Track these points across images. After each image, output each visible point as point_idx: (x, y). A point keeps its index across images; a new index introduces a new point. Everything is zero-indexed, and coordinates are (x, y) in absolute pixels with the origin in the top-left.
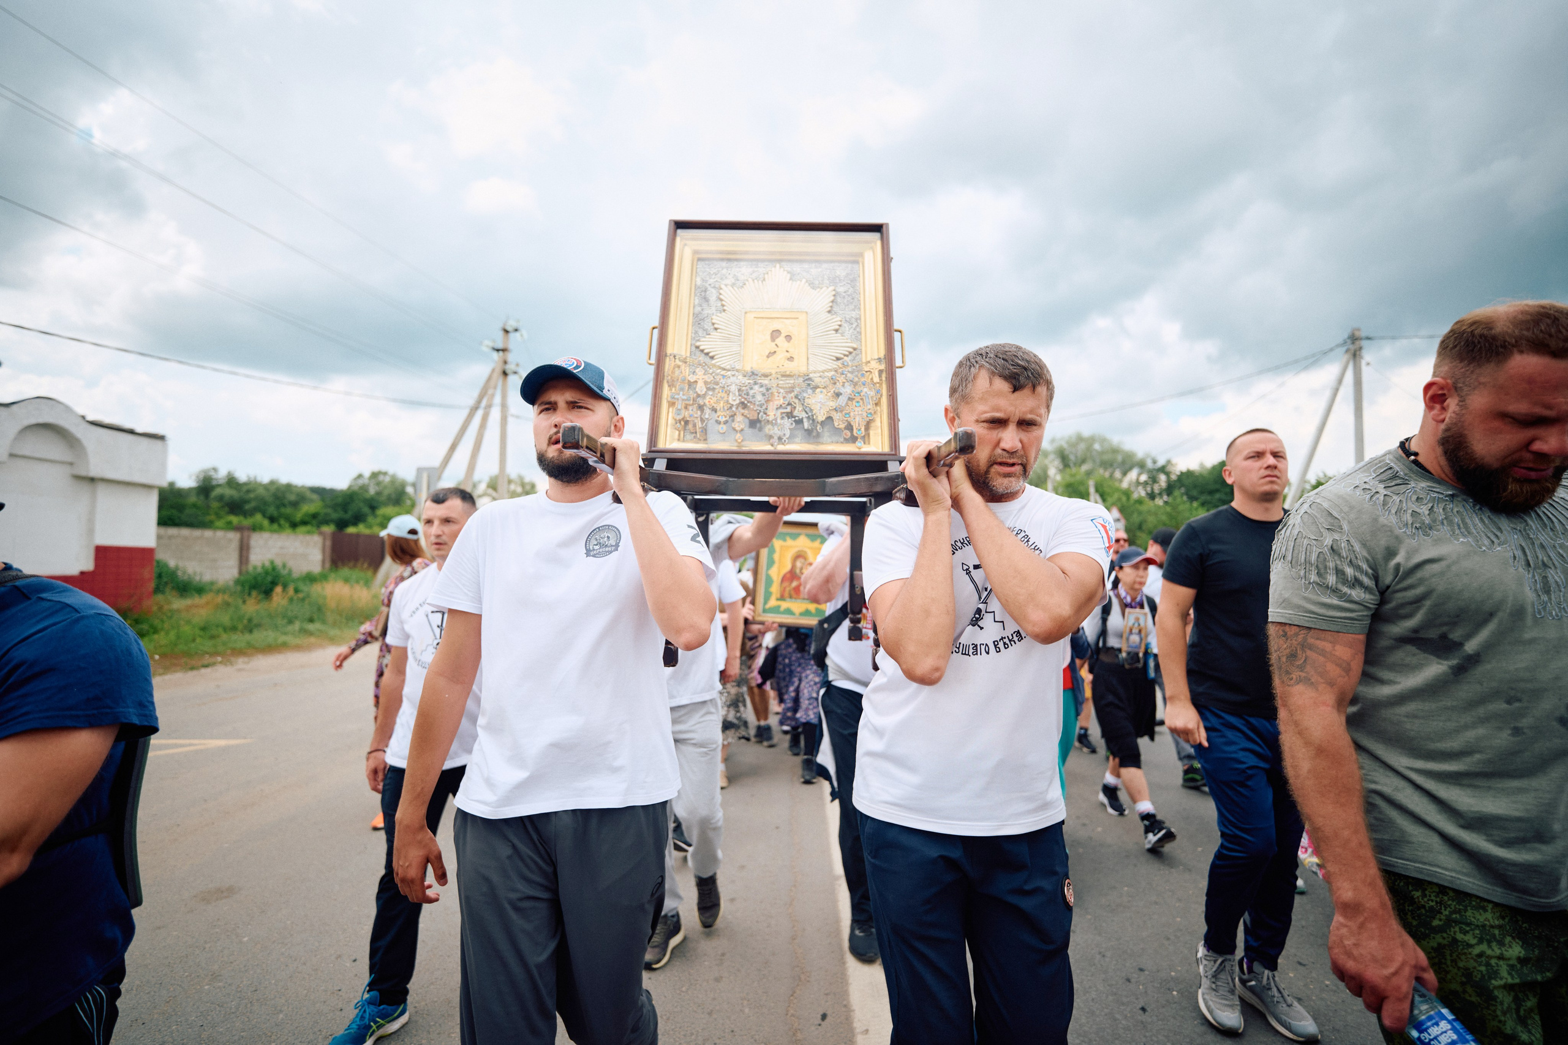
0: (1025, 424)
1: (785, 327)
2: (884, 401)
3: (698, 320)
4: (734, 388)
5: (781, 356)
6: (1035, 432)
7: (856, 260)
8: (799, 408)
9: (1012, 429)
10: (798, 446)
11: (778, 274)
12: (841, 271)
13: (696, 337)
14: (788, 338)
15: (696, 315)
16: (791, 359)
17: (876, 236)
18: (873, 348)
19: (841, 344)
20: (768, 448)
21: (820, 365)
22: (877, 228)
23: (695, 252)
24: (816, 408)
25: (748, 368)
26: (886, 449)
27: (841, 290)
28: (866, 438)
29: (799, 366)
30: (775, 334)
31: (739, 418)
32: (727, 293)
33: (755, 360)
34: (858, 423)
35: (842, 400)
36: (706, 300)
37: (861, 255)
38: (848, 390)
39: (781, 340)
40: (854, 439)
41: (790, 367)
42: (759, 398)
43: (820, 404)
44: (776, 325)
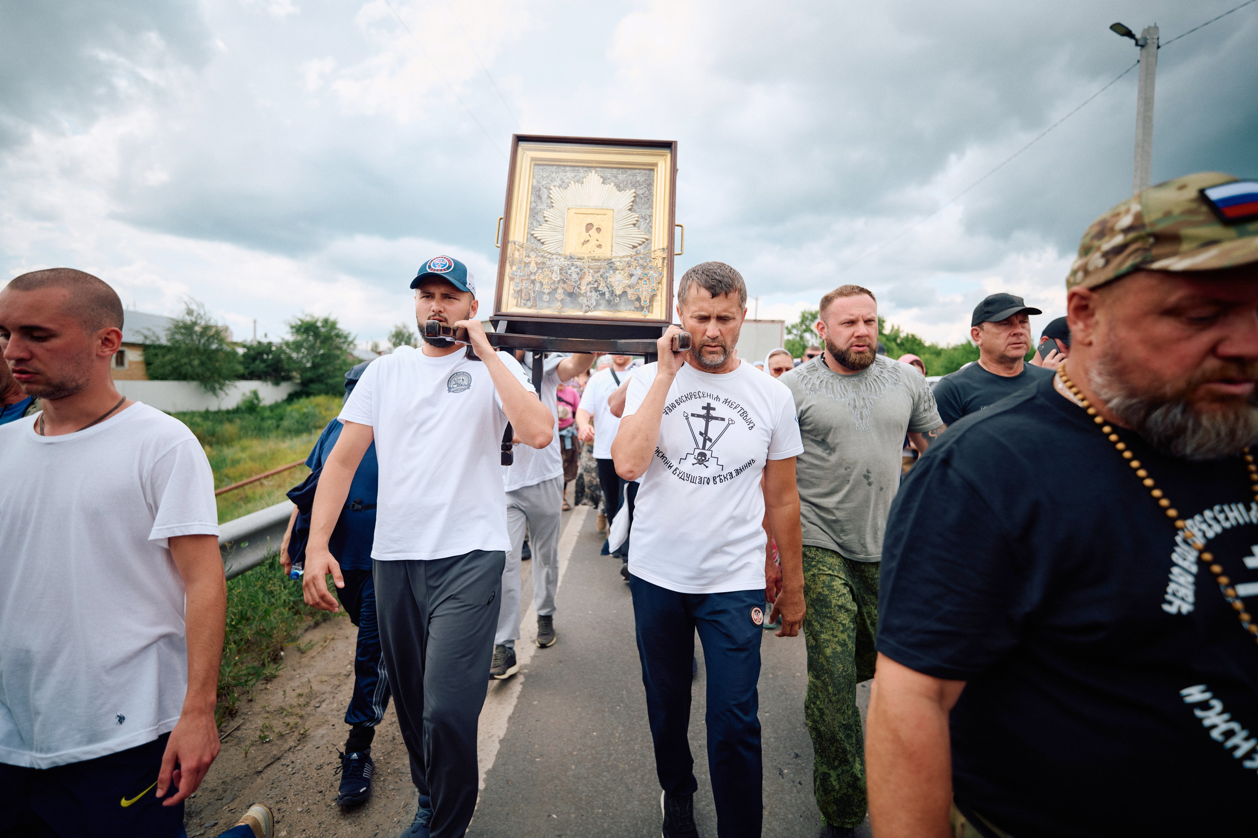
1: (596, 221)
2: (665, 280)
3: (534, 214)
4: (556, 268)
5: (593, 243)
6: (731, 324)
7: (651, 168)
8: (603, 284)
9: (713, 322)
10: (602, 313)
11: (594, 178)
12: (640, 178)
13: (531, 228)
14: (599, 230)
15: (532, 210)
16: (600, 246)
17: (667, 152)
18: (660, 240)
19: (637, 235)
20: (580, 314)
21: (621, 252)
22: (668, 145)
23: (533, 159)
24: (615, 284)
25: (568, 253)
26: (663, 318)
27: (640, 192)
28: (650, 308)
29: (605, 253)
30: (589, 226)
31: (560, 291)
32: (555, 193)
33: (573, 247)
34: (645, 296)
35: (634, 280)
36: (539, 197)
37: (656, 165)
38: (639, 272)
39: (593, 231)
40: (641, 308)
41: (598, 253)
42: (575, 276)
43: (619, 281)
44: (590, 220)
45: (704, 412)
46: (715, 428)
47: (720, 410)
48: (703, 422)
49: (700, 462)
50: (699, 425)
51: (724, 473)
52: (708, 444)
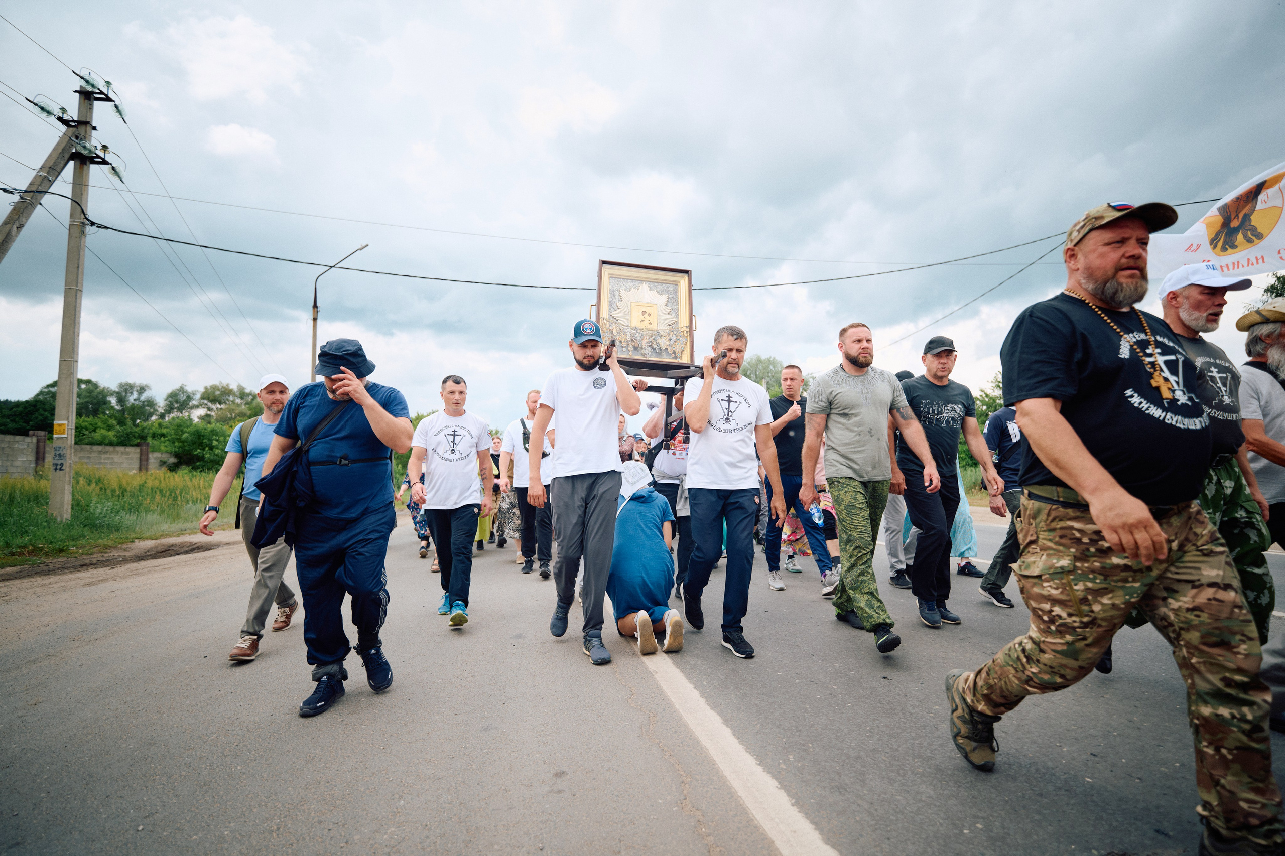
0: (738, 351)
1: (648, 310)
2: (688, 343)
3: (611, 304)
4: (628, 333)
5: (646, 322)
6: (742, 353)
7: (676, 284)
8: (654, 343)
9: (734, 351)
10: (653, 358)
11: (644, 287)
12: (671, 288)
13: (610, 311)
14: (649, 315)
15: (610, 302)
16: (650, 323)
17: (686, 275)
18: (684, 322)
19: (671, 319)
20: (643, 358)
21: (663, 327)
22: (687, 272)
23: (609, 274)
24: (662, 344)
25: (633, 325)
26: (689, 362)
27: (671, 296)
28: (681, 358)
29: (653, 327)
30: (644, 312)
31: (630, 346)
32: (623, 293)
33: (635, 323)
34: (678, 351)
35: (672, 342)
36: (614, 295)
37: (679, 282)
38: (674, 338)
39: (646, 315)
40: (676, 358)
41: (650, 327)
42: (639, 338)
43: (663, 342)
44: (644, 309)
45: (727, 399)
46: (733, 406)
47: (735, 398)
48: (727, 403)
49: (727, 423)
50: (725, 404)
51: (739, 427)
52: (730, 413)
